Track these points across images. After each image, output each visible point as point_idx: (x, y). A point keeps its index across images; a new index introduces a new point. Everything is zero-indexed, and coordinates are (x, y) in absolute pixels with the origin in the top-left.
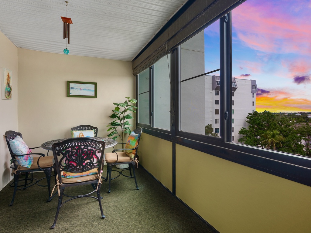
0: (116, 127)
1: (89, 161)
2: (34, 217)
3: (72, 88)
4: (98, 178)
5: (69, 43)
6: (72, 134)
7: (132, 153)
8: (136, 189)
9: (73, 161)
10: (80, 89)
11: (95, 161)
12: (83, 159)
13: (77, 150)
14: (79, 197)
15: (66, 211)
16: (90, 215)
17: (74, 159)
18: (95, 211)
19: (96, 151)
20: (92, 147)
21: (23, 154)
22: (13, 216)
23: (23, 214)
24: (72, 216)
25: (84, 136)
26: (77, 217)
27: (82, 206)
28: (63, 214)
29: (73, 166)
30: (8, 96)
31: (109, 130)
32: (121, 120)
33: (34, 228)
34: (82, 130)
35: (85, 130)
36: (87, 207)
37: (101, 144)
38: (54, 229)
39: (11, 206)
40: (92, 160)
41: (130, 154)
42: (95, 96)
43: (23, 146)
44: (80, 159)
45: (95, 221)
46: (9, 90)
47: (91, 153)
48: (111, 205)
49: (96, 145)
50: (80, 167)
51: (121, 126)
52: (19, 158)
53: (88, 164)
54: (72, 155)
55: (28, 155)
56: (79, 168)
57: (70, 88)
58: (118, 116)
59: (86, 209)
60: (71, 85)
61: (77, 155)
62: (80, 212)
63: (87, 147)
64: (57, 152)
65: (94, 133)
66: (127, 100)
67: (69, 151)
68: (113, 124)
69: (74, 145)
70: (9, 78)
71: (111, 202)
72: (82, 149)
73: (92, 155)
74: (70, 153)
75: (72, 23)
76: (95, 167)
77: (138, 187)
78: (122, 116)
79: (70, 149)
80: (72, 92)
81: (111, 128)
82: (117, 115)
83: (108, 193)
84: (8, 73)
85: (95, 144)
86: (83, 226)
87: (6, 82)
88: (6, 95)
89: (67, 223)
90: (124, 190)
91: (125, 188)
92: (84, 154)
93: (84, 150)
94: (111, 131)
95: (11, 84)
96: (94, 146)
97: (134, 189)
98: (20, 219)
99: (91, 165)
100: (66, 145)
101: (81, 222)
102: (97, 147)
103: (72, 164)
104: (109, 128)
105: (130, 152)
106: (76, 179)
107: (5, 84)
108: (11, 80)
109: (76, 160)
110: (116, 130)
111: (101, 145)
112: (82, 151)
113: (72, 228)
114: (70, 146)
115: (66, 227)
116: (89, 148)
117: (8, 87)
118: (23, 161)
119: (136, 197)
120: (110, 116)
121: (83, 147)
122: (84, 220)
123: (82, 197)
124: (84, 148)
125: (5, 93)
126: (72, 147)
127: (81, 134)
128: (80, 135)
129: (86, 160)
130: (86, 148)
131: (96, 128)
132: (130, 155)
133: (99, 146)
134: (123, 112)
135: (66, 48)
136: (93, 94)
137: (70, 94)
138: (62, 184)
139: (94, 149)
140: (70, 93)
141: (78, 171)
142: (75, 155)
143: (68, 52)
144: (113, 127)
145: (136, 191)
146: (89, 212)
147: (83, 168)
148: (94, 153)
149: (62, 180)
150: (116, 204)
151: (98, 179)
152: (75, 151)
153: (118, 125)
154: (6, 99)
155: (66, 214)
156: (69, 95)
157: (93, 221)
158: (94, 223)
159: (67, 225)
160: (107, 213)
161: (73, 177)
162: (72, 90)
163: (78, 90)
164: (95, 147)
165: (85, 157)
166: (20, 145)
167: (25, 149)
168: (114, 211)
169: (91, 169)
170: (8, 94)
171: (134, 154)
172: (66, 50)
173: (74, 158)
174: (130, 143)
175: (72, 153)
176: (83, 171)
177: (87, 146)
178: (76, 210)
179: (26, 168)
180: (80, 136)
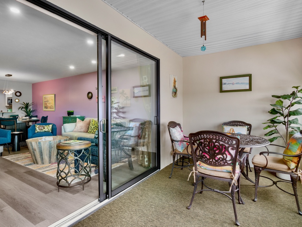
0: (275, 124)
1: (221, 156)
2: (180, 193)
3: (225, 84)
4: (232, 177)
5: (205, 40)
6: (223, 129)
7: (292, 161)
8: (298, 213)
9: (205, 152)
10: (233, 84)
11: (229, 158)
12: (215, 153)
13: (209, 143)
14: (215, 191)
15: (205, 200)
16: (225, 215)
17: (207, 152)
18: (231, 213)
19: (228, 147)
20: (224, 142)
21: (178, 140)
22: (169, 186)
23: (174, 187)
24: (208, 206)
25: (234, 132)
26: (211, 210)
27: (220, 202)
28: (201, 201)
29: (206, 157)
30: (175, 95)
31: (266, 128)
32: (285, 118)
33: (177, 202)
34: (233, 125)
35: (237, 125)
36: (224, 205)
37: (235, 140)
38: (189, 210)
39: (170, 178)
40: (225, 155)
41: (288, 161)
42: (250, 89)
43: (178, 134)
44: (212, 152)
45: (227, 222)
46: (175, 90)
47: (223, 149)
48: (253, 216)
49: (229, 140)
50: (213, 161)
51: (285, 124)
52: (175, 142)
53: (221, 159)
54: (205, 146)
55: (182, 142)
56: (211, 162)
57: (223, 84)
58: (281, 112)
59: (223, 206)
60: (224, 81)
61: (209, 147)
62: (216, 207)
63: (219, 142)
64: (192, 141)
65: (247, 129)
66: (295, 90)
67: (202, 143)
68: (273, 121)
69: (206, 137)
70: (175, 81)
71: (253, 212)
72: (214, 143)
73: (225, 151)
74: (203, 144)
75: (208, 19)
76: (229, 165)
77: (300, 211)
78: (286, 112)
79: (202, 141)
80: (225, 88)
81: (269, 126)
82: (280, 110)
83: (254, 201)
84: (175, 78)
85: (227, 140)
86: (214, 221)
87: (173, 85)
88: (173, 95)
89: (201, 210)
90: (277, 207)
91: (279, 205)
92: (216, 148)
93: (216, 144)
94: (269, 130)
95: (176, 86)
96: (226, 142)
97: (294, 212)
98: (172, 190)
99: (225, 161)
100: (200, 136)
101: (213, 217)
102: (230, 143)
103: (205, 156)
104: (266, 125)
105: (288, 159)
106: (210, 171)
107: (172, 87)
108: (176, 83)
109: (209, 152)
110: (276, 130)
111: (234, 142)
112: (214, 145)
113: (204, 217)
114: (203, 138)
115: (199, 214)
116: (221, 143)
117: (174, 89)
118: (178, 146)
119: (294, 222)
120: (269, 112)
121: (214, 141)
122: (217, 216)
123: (218, 192)
124: (216, 142)
125: (172, 94)
126: (204, 139)
127: (232, 130)
128: (230, 130)
129: (218, 154)
130: (217, 143)
131: (250, 125)
132: (288, 163)
133: (233, 142)
134: (289, 106)
135: (203, 45)
136: (247, 87)
137: (223, 90)
138: (197, 172)
139: (227, 145)
140: (223, 88)
141: (210, 164)
142: (207, 148)
143: (205, 49)
144: (272, 125)
145: (296, 215)
146: (225, 211)
147: (215, 162)
148: (226, 149)
149: (198, 169)
150: (260, 218)
151: (232, 179)
152: (208, 144)
153: (280, 123)
154: (173, 97)
155: (204, 202)
156: (221, 91)
157: (225, 222)
158: (226, 224)
159: (200, 212)
160: (243, 222)
161: (207, 169)
162: (225, 85)
163: (230, 85)
164: (228, 143)
165: (217, 152)
166: (176, 133)
167: (179, 136)
168: (254, 225)
169: (224, 165)
170: (174, 94)
171: (295, 163)
172: (203, 48)
173: (207, 150)
174: (290, 146)
175: (205, 144)
176: (215, 165)
177: (219, 140)
178: (213, 203)
179: (179, 151)
180: (230, 132)
